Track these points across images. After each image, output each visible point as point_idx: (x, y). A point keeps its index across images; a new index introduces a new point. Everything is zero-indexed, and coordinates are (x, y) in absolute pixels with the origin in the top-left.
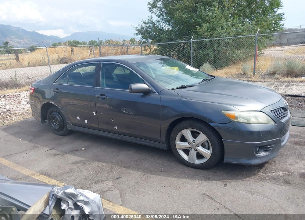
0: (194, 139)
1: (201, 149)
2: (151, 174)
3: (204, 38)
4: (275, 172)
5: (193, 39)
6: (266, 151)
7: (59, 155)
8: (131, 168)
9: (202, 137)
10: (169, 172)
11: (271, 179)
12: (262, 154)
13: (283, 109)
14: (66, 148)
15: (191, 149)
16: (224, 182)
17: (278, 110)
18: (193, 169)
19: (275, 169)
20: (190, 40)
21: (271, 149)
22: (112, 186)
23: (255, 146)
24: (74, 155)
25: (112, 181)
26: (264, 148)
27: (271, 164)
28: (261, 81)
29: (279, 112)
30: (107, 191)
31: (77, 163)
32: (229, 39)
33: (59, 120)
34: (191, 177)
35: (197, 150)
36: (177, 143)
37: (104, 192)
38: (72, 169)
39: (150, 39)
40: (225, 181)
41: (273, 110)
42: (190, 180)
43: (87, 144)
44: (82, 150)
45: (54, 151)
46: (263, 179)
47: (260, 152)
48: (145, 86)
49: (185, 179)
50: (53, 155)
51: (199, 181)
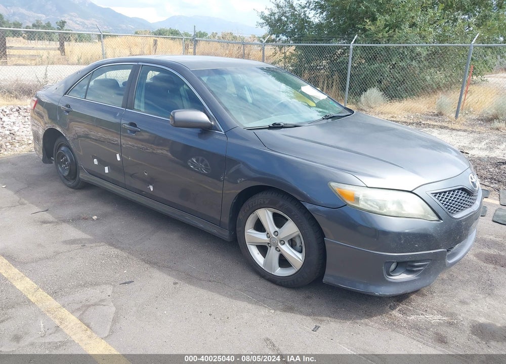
0: (277, 229)
1: (287, 249)
2: (190, 283)
3: (378, 42)
4: (424, 313)
5: (355, 43)
6: (410, 272)
7: (50, 223)
8: (159, 266)
9: (291, 228)
10: (224, 283)
11: (411, 328)
12: (402, 277)
13: (464, 192)
14: (69, 211)
15: (271, 247)
16: (316, 320)
17: (452, 192)
18: (269, 285)
19: (427, 307)
20: (350, 43)
21: (422, 269)
22: (109, 296)
23: (388, 262)
24: (75, 227)
25: (114, 286)
26: (406, 265)
27: (423, 295)
28: (465, 131)
29: (452, 198)
30: (95, 305)
31: (73, 242)
32: (421, 49)
33: (69, 160)
34: (260, 301)
35: (280, 251)
36: (248, 231)
37: (89, 306)
38: (58, 253)
39: (283, 35)
40: (319, 318)
41: (440, 193)
42: (254, 306)
43: (107, 209)
44: (93, 220)
45: (47, 216)
46: (394, 326)
47: (399, 272)
48: (202, 117)
49: (245, 303)
50: (41, 222)
51: (271, 311)
